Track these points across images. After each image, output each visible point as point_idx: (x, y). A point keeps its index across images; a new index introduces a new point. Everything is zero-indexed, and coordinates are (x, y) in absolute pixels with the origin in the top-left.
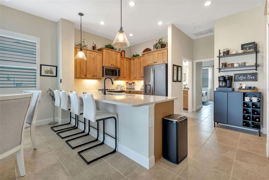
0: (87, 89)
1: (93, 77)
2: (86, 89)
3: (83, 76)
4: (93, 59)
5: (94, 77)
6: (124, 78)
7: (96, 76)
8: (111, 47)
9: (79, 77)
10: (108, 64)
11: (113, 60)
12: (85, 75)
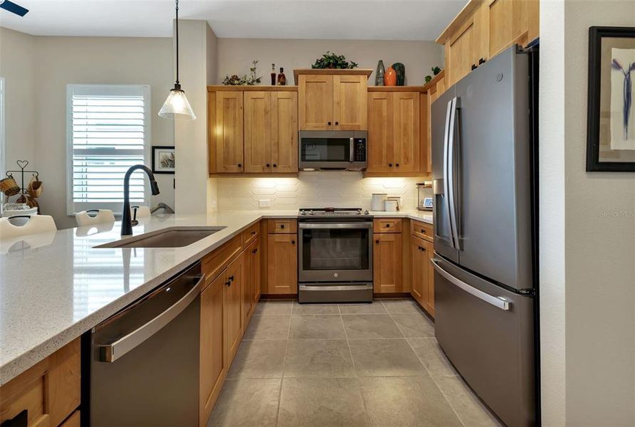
0: (265, 206)
1: (267, 171)
2: (261, 206)
3: (235, 169)
5: (270, 170)
6: (391, 169)
7: (275, 166)
8: (329, 63)
9: (223, 170)
10: (316, 123)
11: (335, 105)
12: (240, 166)
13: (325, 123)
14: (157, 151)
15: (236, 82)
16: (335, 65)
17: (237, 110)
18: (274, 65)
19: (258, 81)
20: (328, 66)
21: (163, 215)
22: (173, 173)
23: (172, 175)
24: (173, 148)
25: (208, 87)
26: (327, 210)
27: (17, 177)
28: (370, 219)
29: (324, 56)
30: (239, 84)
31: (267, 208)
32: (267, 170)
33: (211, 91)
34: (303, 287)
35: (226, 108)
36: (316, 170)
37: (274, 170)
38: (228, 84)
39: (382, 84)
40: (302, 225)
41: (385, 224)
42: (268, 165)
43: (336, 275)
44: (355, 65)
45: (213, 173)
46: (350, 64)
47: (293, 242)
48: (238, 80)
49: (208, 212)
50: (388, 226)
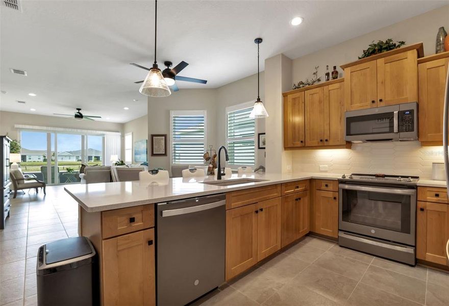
0: (323, 170)
2: (321, 169)
3: (299, 144)
4: (320, 102)
5: (324, 143)
7: (326, 140)
8: (375, 50)
9: (292, 146)
10: (360, 103)
11: (379, 84)
12: (302, 142)
13: (370, 102)
14: (261, 136)
15: (301, 86)
16: (380, 50)
17: (300, 104)
18: (328, 66)
19: (319, 80)
20: (374, 52)
21: (261, 173)
22: (264, 148)
23: (264, 150)
24: (264, 134)
25: (283, 94)
26: (377, 176)
27: (209, 152)
28: (414, 187)
29: (370, 46)
30: (303, 87)
31: (326, 172)
32: (321, 144)
33: (285, 95)
34: (342, 235)
35: (294, 104)
36: (364, 142)
37: (326, 143)
38: (295, 88)
39: (442, 51)
40: (341, 186)
41: (435, 193)
42: (321, 141)
43: (373, 231)
44: (403, 43)
45: (286, 148)
46: (397, 44)
47: (335, 198)
48: (303, 84)
49: (282, 172)
50: (437, 195)
